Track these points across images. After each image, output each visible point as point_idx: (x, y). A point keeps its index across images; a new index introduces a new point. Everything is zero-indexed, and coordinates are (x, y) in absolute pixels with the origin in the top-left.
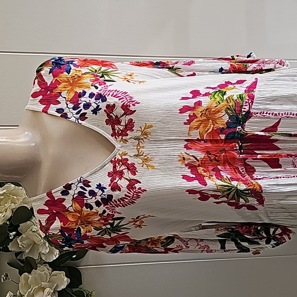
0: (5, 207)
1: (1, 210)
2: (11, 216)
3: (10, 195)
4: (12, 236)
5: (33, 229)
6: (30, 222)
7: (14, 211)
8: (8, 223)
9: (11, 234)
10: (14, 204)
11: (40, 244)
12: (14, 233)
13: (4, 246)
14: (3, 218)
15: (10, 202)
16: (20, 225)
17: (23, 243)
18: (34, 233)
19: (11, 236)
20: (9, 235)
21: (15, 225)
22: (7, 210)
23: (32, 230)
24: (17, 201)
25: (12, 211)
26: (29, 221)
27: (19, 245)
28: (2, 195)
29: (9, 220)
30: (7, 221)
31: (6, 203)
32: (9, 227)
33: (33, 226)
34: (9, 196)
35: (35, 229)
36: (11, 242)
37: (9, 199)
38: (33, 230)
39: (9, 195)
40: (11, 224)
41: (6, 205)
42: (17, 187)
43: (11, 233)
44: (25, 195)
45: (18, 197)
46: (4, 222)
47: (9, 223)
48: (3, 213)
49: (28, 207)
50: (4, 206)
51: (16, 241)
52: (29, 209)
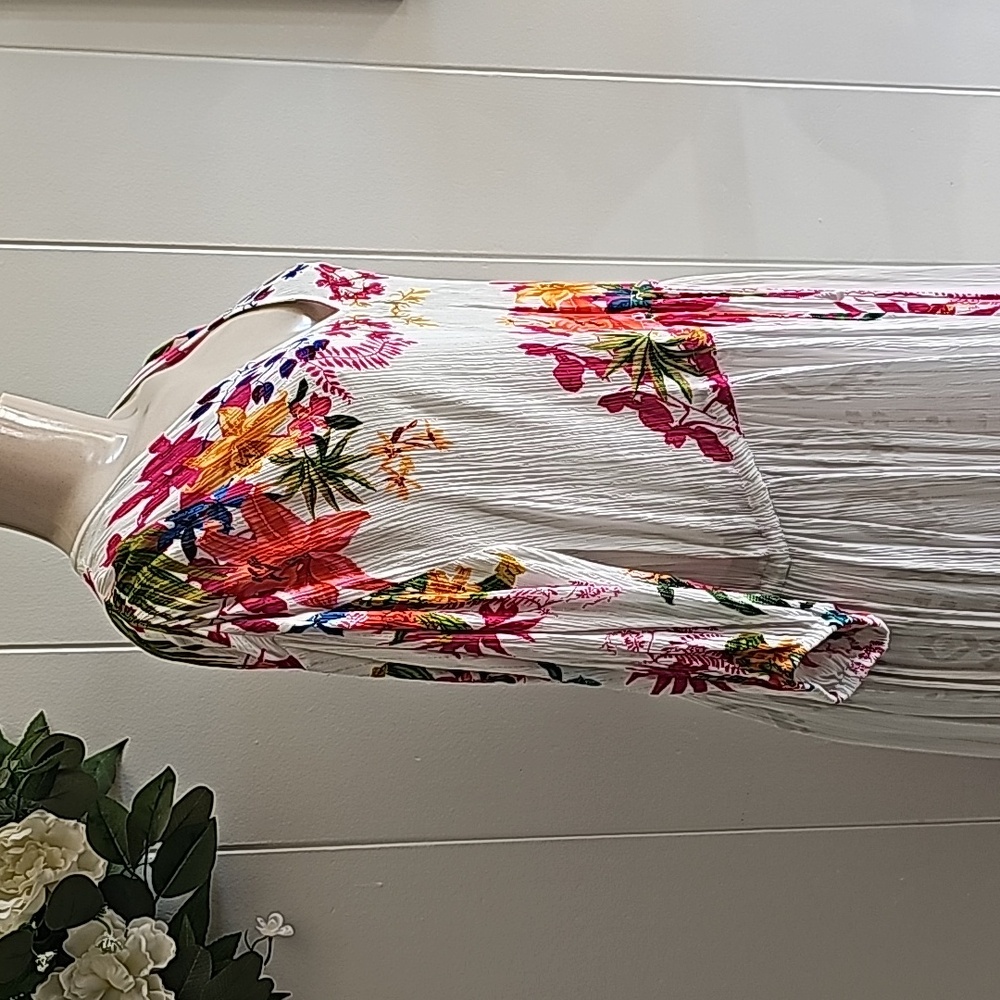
0: (27, 878)
1: (17, 889)
2: (44, 905)
3: (42, 843)
4: (44, 963)
5: (104, 944)
6: (97, 922)
7: (52, 890)
8: (34, 925)
9: (41, 957)
10: (54, 869)
11: (126, 988)
12: (50, 954)
13: (22, 995)
14: (20, 911)
15: (42, 865)
16: (69, 931)
17: (76, 987)
18: (107, 954)
19: (40, 963)
20: (37, 961)
21: (53, 931)
22: (31, 887)
23: (101, 945)
24: (63, 860)
25: (47, 891)
26: (95, 919)
27: (64, 991)
28: (19, 844)
29: (37, 917)
30: (31, 922)
31: (30, 869)
32: (35, 939)
33: (106, 934)
34: (38, 847)
35: (112, 941)
36: (42, 982)
37: (39, 855)
38: (104, 946)
39: (39, 844)
40: (42, 929)
41: (28, 873)
42: (61, 820)
43: (43, 953)
44: (84, 844)
45: (63, 849)
46: (21, 923)
47: (37, 925)
48: (20, 896)
49: (93, 879)
50: (23, 877)
51: (55, 979)
52: (96, 883)
